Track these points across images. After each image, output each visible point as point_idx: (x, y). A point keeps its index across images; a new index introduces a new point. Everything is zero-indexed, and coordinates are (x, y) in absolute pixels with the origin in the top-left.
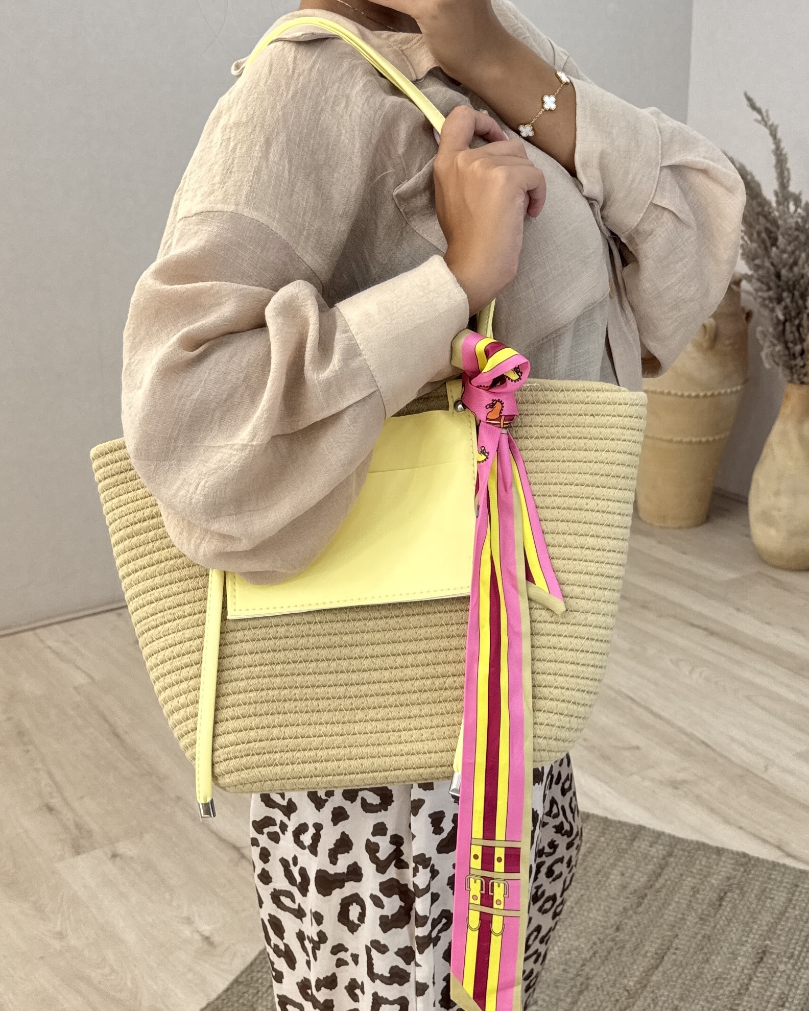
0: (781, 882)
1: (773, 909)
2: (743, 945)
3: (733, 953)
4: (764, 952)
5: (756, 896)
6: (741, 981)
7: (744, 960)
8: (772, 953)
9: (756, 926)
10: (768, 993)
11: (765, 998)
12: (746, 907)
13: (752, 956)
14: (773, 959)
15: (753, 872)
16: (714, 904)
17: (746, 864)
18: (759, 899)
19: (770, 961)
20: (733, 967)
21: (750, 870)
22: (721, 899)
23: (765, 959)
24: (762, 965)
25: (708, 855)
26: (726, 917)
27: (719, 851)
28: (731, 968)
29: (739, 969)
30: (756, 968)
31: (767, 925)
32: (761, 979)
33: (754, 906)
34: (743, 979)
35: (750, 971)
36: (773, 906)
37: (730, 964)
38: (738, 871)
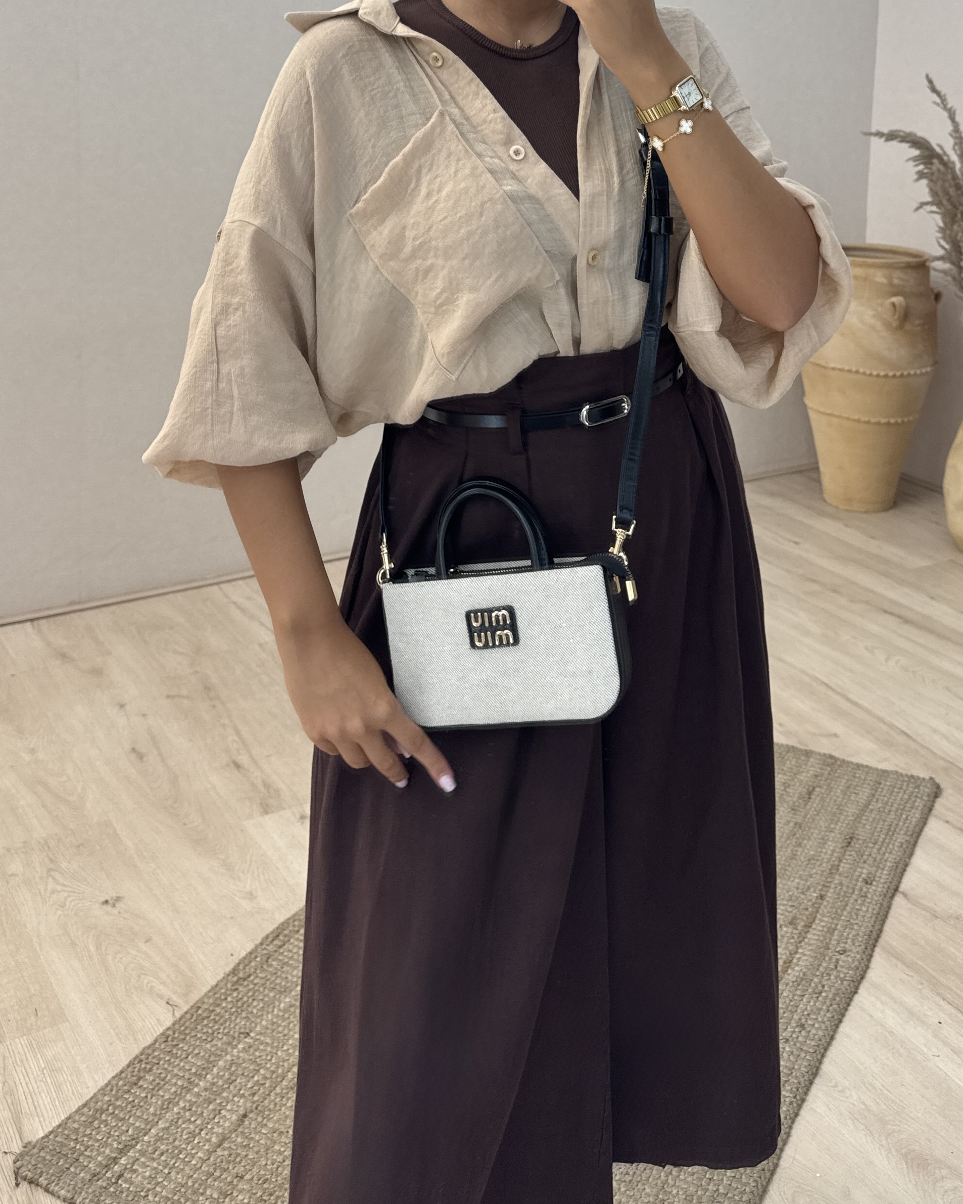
0: (865, 779)
1: (858, 802)
2: (832, 831)
3: (823, 839)
4: (851, 838)
5: (842, 791)
6: (832, 863)
7: (834, 845)
8: (858, 839)
9: (843, 817)
10: (857, 873)
11: (855, 877)
12: (832, 801)
13: (841, 840)
14: (860, 844)
15: (839, 771)
16: (804, 797)
17: (833, 764)
18: (845, 794)
19: (857, 846)
20: (824, 851)
21: (836, 770)
22: (810, 793)
23: (852, 844)
24: (849, 848)
25: (797, 756)
26: (815, 808)
27: (808, 754)
28: (821, 852)
29: (829, 852)
30: (845, 851)
31: (853, 816)
32: (849, 861)
33: (840, 799)
34: (834, 861)
35: (840, 855)
36: (857, 799)
37: (821, 848)
38: (826, 770)
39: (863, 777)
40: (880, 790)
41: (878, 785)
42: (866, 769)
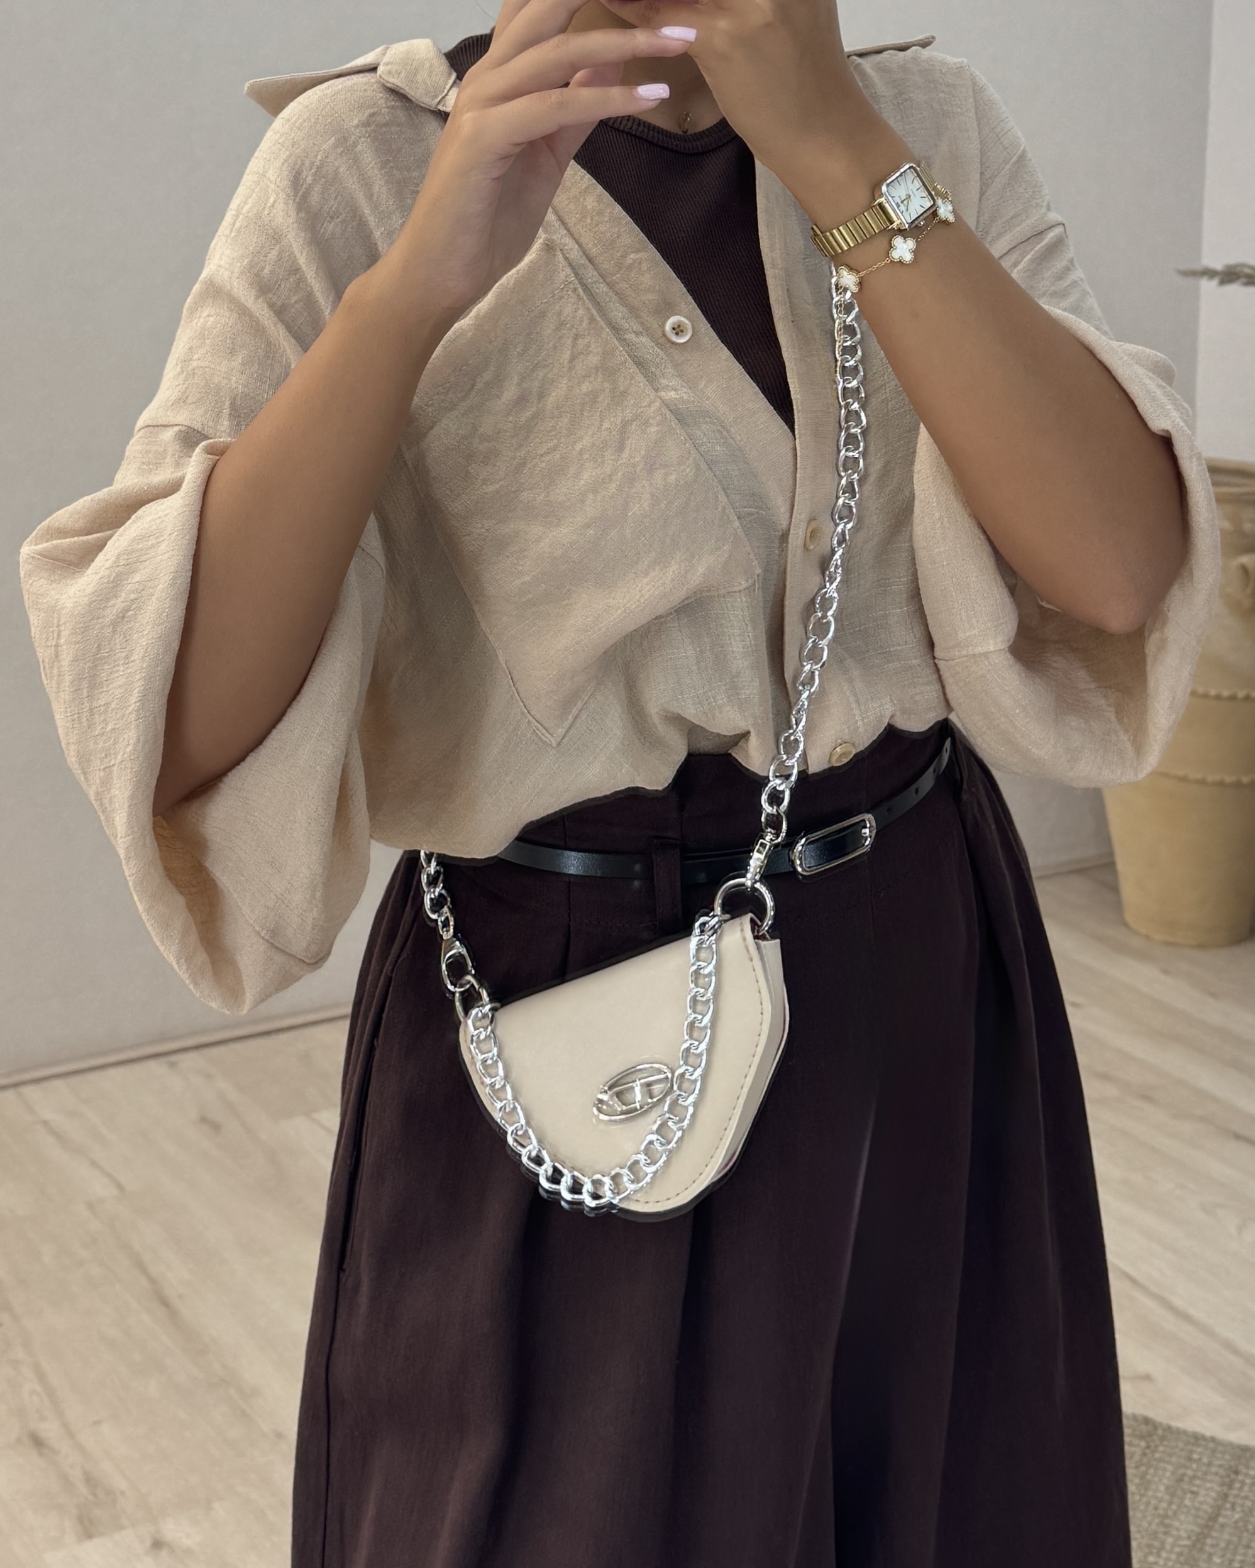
39: (1205, 1460)
40: (1237, 1485)
41: (1233, 1476)
42: (1211, 1445)
